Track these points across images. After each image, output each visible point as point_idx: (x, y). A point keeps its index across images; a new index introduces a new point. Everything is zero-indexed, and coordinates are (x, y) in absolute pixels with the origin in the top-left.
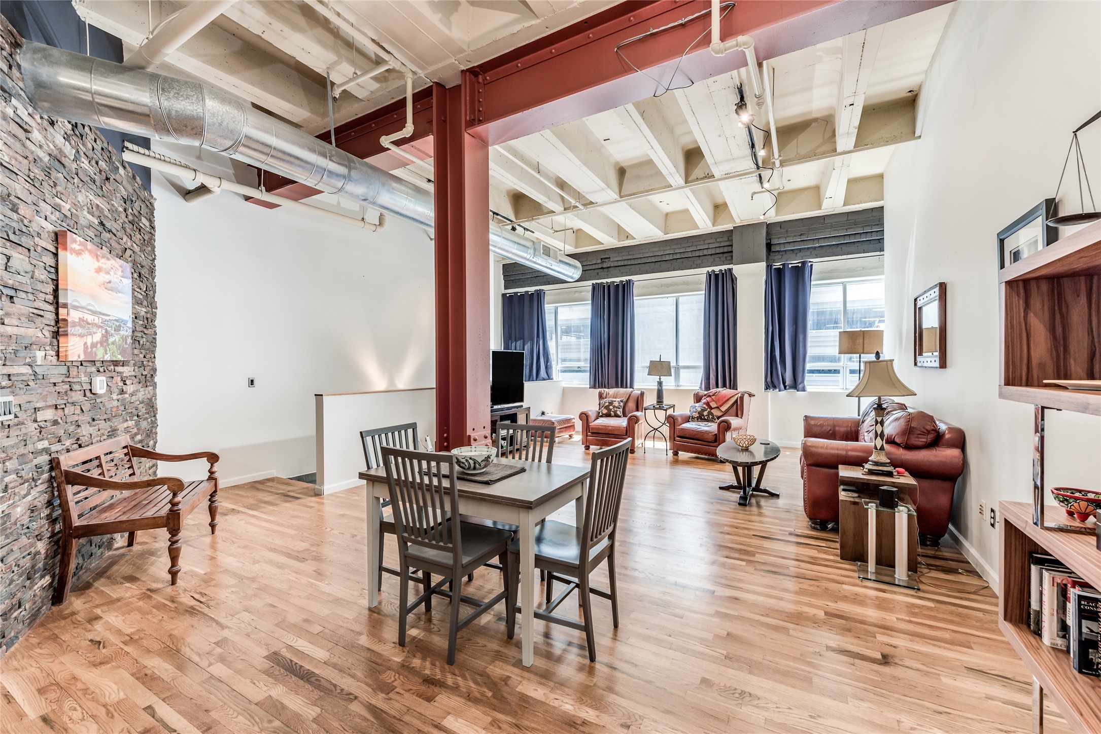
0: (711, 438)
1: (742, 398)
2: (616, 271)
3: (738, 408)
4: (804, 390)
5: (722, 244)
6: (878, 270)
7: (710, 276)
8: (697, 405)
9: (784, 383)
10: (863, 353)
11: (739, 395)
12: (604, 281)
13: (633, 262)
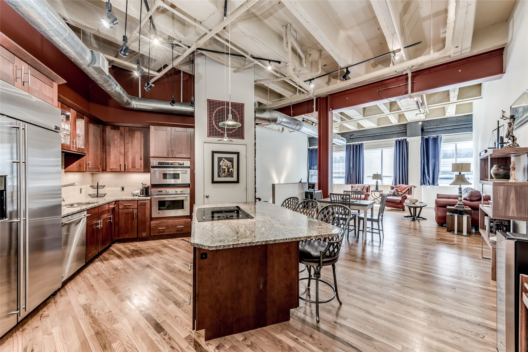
0: (399, 202)
1: (411, 188)
2: (356, 140)
3: (409, 191)
4: (437, 185)
5: (402, 129)
6: (470, 139)
7: (397, 141)
8: (392, 190)
9: (429, 183)
12: (351, 143)
13: (363, 136)
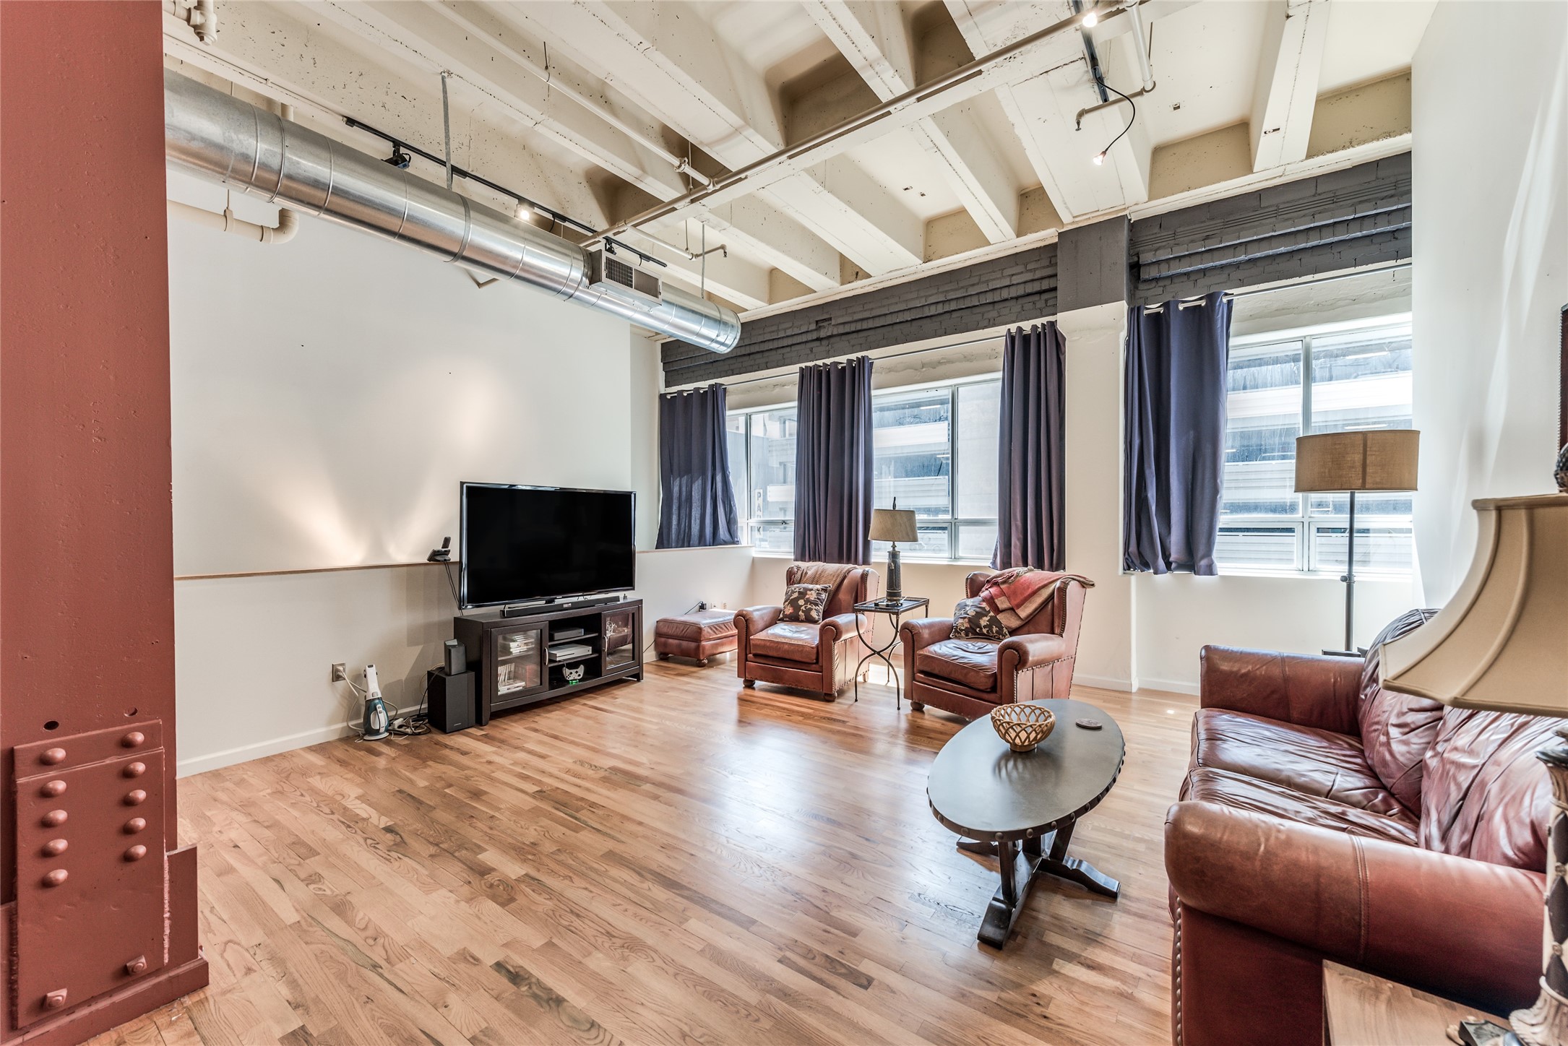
0: (983, 682)
1: (1062, 591)
2: (842, 342)
3: (1054, 611)
4: (1210, 571)
5: (1038, 274)
7: (1013, 339)
8: (970, 602)
9: (1166, 556)
10: (1363, 487)
11: (1058, 584)
12: (820, 363)
13: (870, 324)
